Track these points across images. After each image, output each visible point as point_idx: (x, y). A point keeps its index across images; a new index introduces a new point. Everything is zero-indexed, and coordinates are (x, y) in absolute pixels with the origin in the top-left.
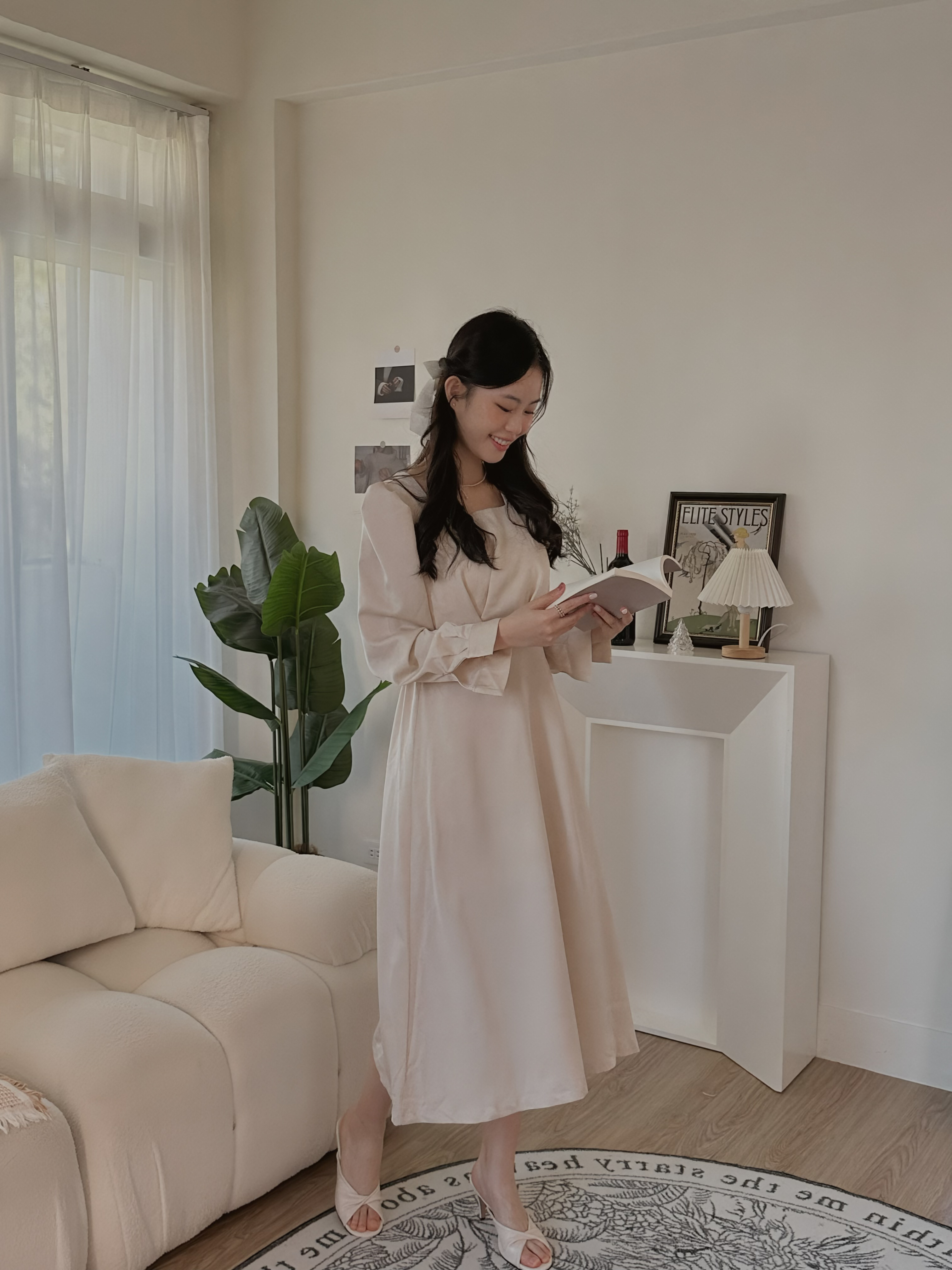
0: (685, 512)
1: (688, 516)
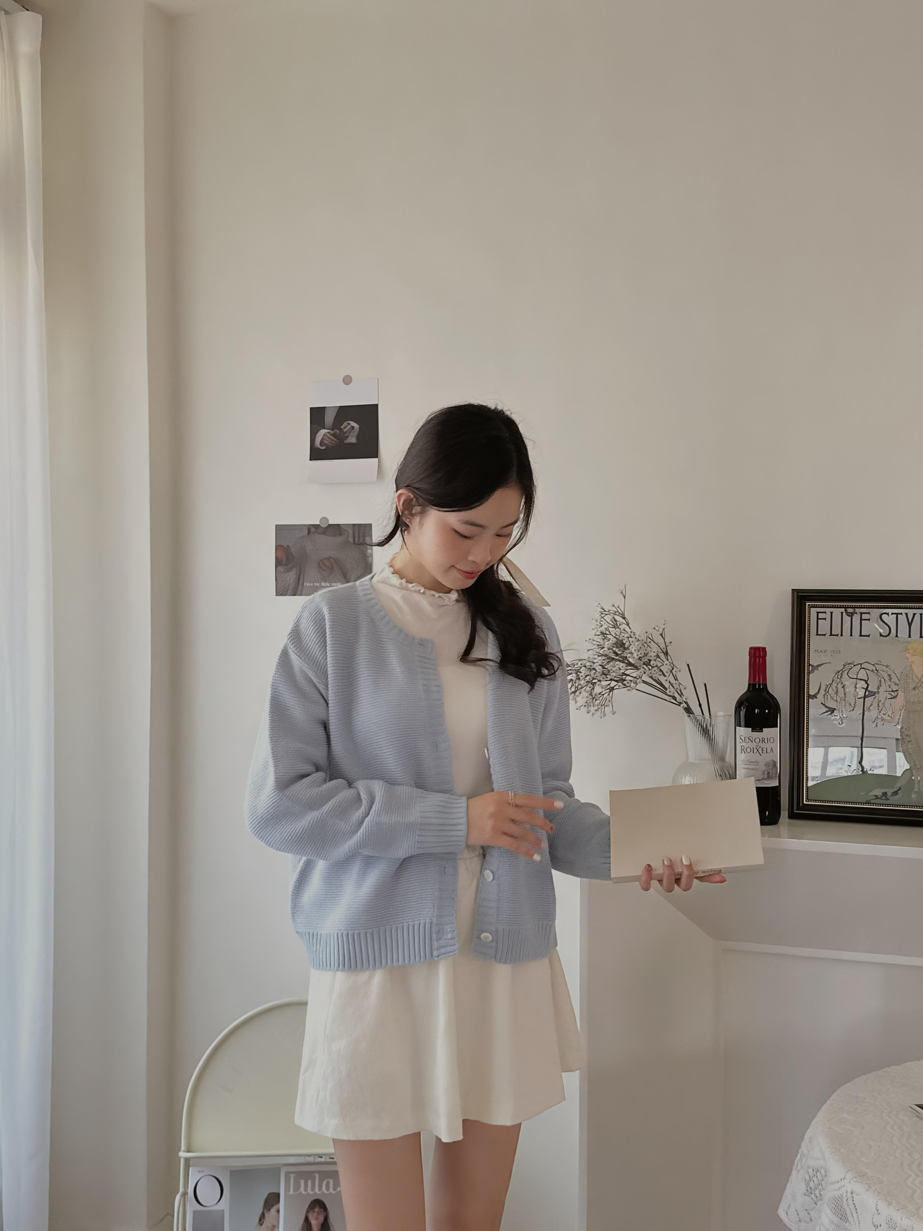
0: (818, 619)
1: (824, 626)
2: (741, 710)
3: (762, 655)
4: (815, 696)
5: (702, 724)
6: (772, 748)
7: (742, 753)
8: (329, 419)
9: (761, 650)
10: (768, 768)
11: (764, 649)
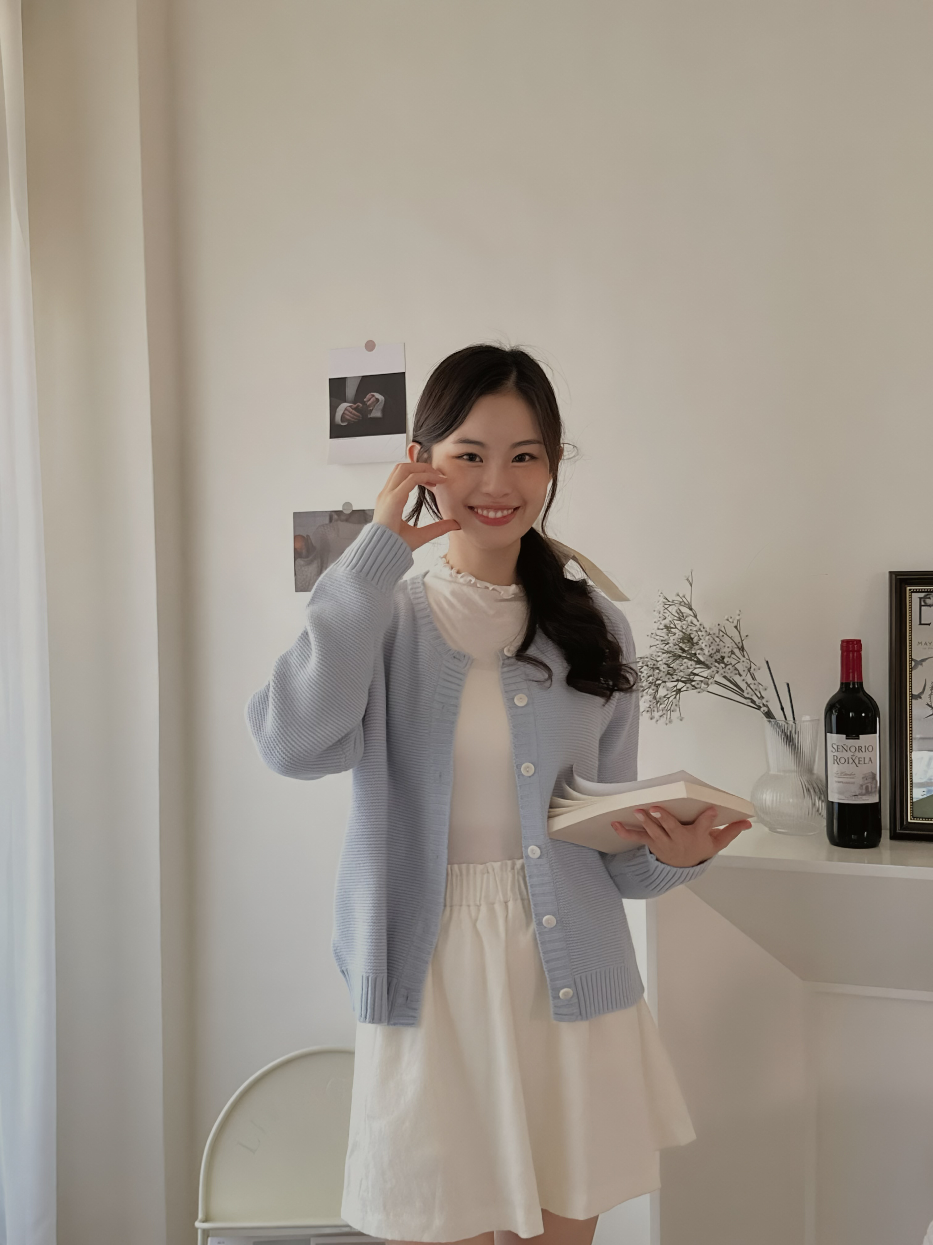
0: (920, 606)
2: (832, 712)
3: (856, 649)
4: (919, 696)
5: (786, 731)
6: (870, 758)
7: (834, 763)
8: (351, 391)
9: (855, 643)
10: (866, 781)
11: (859, 642)
